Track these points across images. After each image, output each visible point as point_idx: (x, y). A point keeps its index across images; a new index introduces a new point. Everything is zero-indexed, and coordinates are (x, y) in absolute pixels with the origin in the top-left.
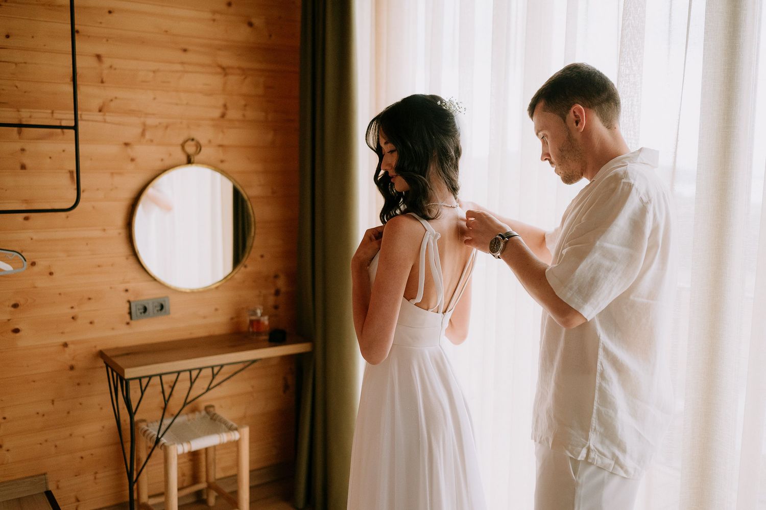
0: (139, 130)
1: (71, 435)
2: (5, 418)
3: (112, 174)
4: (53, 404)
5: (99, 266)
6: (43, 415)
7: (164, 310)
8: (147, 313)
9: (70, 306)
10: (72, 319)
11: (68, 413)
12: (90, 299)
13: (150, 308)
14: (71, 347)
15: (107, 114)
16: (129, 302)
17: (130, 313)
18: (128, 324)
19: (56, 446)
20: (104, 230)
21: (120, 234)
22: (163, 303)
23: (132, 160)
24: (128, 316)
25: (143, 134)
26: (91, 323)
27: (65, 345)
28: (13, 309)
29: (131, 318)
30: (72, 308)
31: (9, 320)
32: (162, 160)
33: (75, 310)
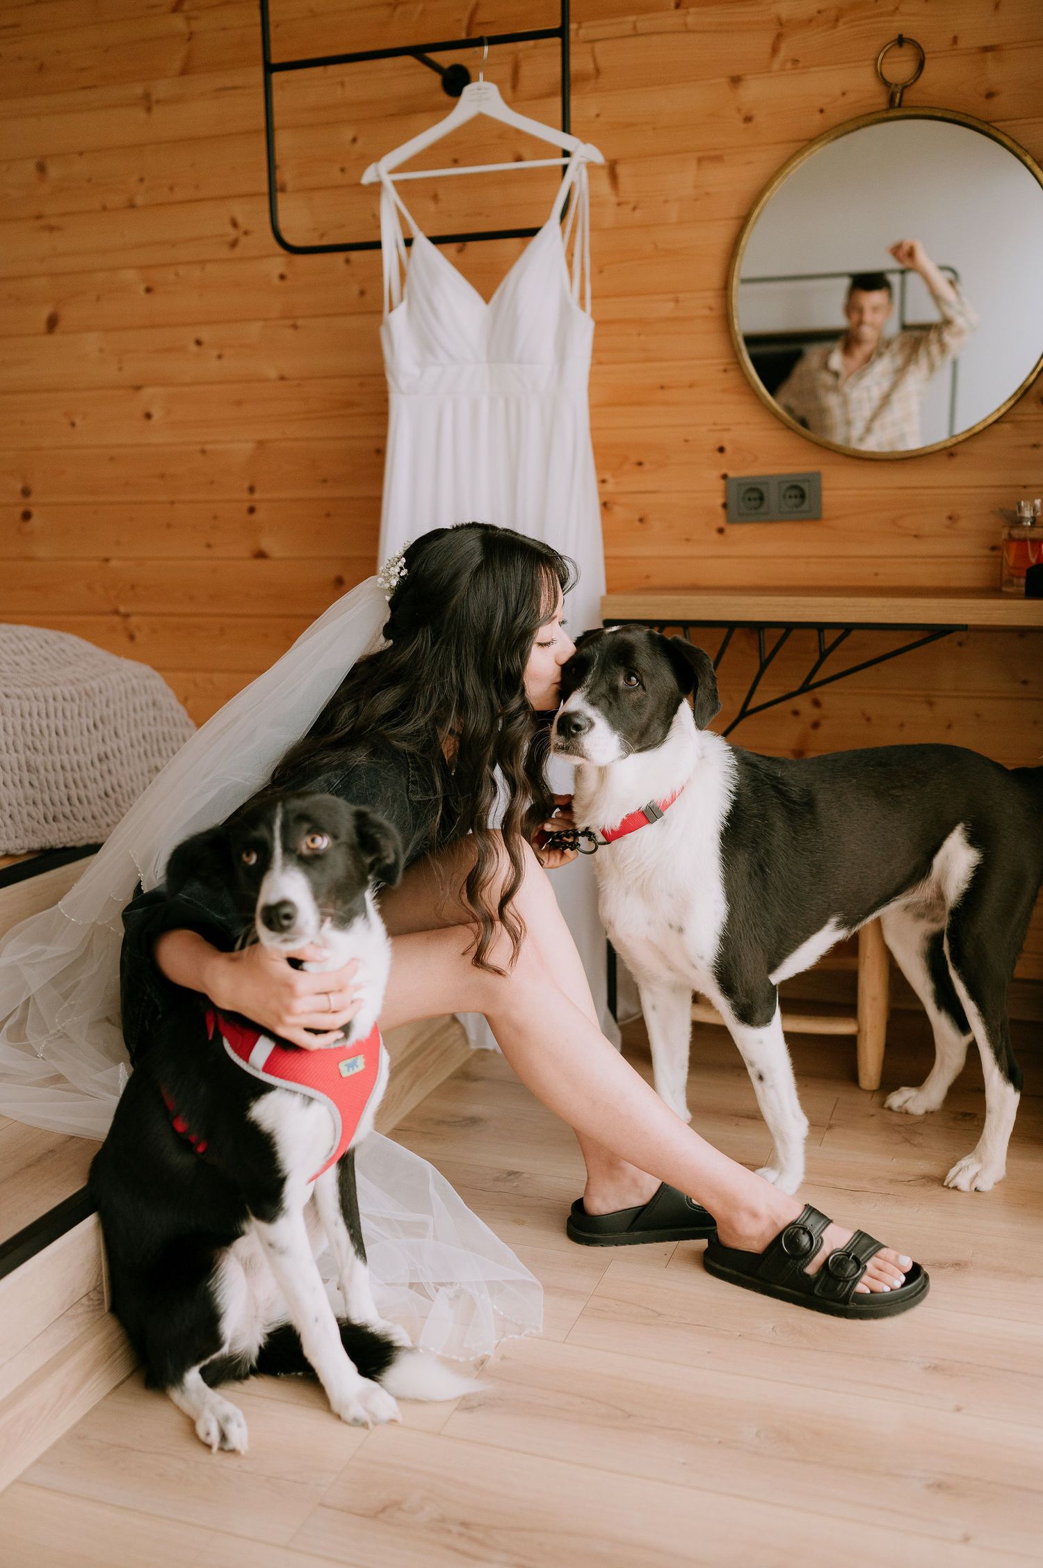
0: (767, 41)
3: (700, 160)
5: (662, 387)
7: (806, 506)
8: (763, 509)
12: (640, 464)
13: (773, 496)
15: (692, 10)
16: (725, 477)
17: (725, 506)
18: (721, 531)
20: (677, 301)
21: (711, 309)
22: (805, 486)
23: (748, 119)
24: (720, 510)
25: (775, 50)
26: (641, 520)
29: (730, 520)
30: (603, 481)
32: (822, 111)
33: (610, 487)
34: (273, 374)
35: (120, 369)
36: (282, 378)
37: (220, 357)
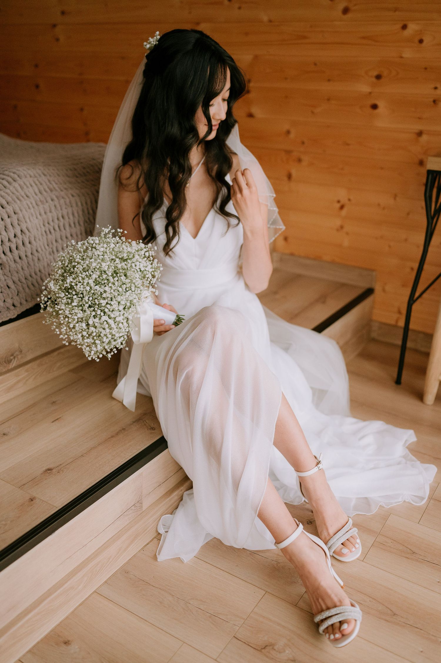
1: (406, 240)
2: (349, 200)
4: (395, 199)
6: (384, 208)
9: (433, 86)
10: (432, 103)
11: (408, 214)
14: (424, 138)
19: (390, 246)
27: (420, 134)
28: (374, 80)
30: (436, 88)
31: (370, 93)
33: (438, 92)
34: (265, 19)
35: (190, 13)
36: (270, 21)
37: (240, 8)
